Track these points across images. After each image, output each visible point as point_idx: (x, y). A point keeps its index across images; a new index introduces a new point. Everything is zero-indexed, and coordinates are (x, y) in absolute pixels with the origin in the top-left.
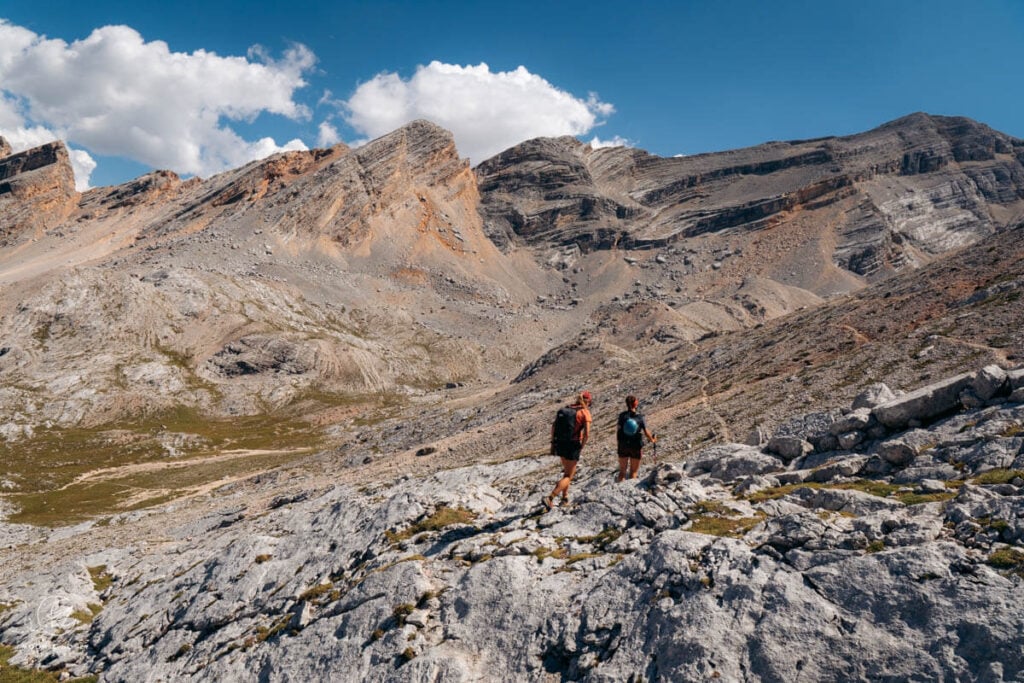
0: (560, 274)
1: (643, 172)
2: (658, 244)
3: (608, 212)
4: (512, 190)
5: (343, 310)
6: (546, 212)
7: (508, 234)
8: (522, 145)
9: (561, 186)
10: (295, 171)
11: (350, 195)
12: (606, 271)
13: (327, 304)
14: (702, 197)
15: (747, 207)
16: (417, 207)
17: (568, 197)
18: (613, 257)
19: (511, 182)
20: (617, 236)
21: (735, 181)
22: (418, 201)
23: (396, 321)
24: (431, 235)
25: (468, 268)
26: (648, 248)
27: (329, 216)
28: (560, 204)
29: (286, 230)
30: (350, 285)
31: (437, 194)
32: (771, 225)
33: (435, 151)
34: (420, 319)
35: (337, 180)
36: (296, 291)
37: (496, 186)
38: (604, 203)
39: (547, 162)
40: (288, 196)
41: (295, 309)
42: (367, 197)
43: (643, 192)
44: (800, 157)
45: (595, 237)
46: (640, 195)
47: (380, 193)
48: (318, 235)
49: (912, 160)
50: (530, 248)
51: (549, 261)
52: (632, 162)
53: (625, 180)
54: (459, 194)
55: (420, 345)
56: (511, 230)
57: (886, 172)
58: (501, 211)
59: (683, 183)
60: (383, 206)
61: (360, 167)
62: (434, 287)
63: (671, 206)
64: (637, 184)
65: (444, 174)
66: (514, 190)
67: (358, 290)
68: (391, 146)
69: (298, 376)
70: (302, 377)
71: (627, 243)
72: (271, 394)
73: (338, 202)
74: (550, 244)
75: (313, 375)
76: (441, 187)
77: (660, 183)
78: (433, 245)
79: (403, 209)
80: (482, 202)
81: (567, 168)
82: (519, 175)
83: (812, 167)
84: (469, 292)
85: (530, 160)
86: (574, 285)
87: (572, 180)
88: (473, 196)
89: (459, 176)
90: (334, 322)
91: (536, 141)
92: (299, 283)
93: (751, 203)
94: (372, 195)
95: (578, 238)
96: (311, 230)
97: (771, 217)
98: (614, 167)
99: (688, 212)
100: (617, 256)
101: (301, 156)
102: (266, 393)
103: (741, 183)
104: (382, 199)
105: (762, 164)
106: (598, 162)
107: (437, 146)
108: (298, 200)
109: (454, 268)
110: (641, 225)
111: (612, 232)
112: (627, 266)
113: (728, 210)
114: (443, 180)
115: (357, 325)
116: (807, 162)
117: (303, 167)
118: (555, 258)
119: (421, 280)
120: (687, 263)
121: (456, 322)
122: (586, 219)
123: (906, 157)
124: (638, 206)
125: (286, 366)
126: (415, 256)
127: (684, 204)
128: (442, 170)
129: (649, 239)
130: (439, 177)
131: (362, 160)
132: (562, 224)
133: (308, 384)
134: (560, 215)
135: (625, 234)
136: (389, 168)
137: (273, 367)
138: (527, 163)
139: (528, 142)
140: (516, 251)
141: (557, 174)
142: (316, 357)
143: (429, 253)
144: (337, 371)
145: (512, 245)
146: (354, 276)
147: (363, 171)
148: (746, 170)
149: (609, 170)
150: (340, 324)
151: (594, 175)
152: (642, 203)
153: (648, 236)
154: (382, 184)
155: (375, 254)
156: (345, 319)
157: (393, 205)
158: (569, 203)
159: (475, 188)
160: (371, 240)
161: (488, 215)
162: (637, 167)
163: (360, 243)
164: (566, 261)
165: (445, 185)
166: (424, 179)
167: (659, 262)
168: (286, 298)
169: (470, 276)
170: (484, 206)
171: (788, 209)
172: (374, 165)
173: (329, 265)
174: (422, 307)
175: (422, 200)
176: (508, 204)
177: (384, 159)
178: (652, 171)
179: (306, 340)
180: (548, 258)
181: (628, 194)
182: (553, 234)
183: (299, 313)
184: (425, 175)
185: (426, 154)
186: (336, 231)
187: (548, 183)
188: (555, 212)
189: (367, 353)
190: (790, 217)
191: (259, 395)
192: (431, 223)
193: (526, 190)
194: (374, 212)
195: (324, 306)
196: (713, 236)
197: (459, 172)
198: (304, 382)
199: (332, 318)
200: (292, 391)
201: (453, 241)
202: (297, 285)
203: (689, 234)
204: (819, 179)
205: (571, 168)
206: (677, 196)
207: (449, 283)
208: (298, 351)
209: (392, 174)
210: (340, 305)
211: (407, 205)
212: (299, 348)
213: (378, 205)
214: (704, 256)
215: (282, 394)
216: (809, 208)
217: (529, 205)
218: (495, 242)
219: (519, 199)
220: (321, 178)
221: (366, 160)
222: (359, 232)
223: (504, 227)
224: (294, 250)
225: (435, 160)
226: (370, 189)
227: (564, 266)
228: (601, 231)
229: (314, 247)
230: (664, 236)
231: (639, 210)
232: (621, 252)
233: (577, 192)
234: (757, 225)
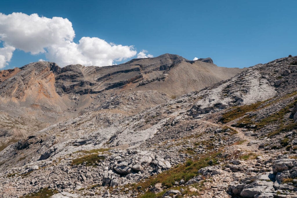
0: (75, 101)
1: (98, 72)
2: (99, 92)
3: (87, 84)
4: (63, 79)
5: (19, 117)
6: (72, 85)
7: (62, 91)
8: (66, 67)
9: (76, 78)
10: (4, 76)
11: (20, 85)
12: (86, 100)
13: (15, 116)
14: (111, 79)
15: (120, 83)
16: (38, 86)
17: (77, 81)
18: (88, 96)
19: (63, 77)
20: (89, 91)
21: (119, 75)
22: (38, 84)
23: (32, 119)
24: (42, 94)
25: (51, 102)
26: (97, 93)
27: (14, 91)
28: (75, 83)
29: (3, 96)
30: (20, 111)
31: (43, 82)
32: (125, 87)
33: (43, 70)
34: (37, 118)
35: (16, 82)
36: (7, 114)
37: (59, 78)
38: (87, 82)
39: (73, 72)
40: (3, 87)
41: (7, 119)
42: (24, 85)
43: (97, 78)
44: (134, 69)
45: (84, 91)
46: (96, 79)
47: (28, 84)
48: (12, 97)
49: (162, 67)
50: (68, 95)
51: (72, 98)
52: (95, 70)
53: (93, 75)
54: (49, 81)
55: (37, 125)
56: (63, 90)
57: (156, 70)
58: (60, 85)
59: (107, 75)
60: (29, 87)
61: (22, 78)
62: (41, 109)
63: (104, 81)
64: (96, 76)
65: (46, 76)
66: (64, 80)
67: (22, 112)
68: (30, 72)
69: (9, 137)
70: (10, 137)
71: (92, 92)
72: (4, 142)
73: (17, 88)
74: (73, 93)
75: (12, 136)
76: (45, 79)
77: (101, 75)
78: (42, 97)
79: (34, 87)
80: (56, 83)
81: (78, 73)
82: (65, 75)
83: (136, 72)
84: (50, 110)
85: (68, 71)
86: (78, 104)
87: (78, 77)
88: (54, 81)
89: (50, 76)
90: (17, 121)
91: (70, 66)
92: (7, 111)
93: (121, 82)
94: (26, 85)
95: (80, 91)
96: (10, 96)
97: (125, 85)
98: (90, 72)
99: (107, 83)
100: (89, 96)
101: (5, 71)
102: (3, 141)
103: (121, 75)
104: (28, 85)
105: (126, 70)
106: (86, 71)
107: (43, 69)
108: (6, 88)
109: (47, 103)
110: (96, 87)
111: (88, 90)
112: (91, 98)
113: (116, 83)
114: (45, 78)
115: (22, 121)
116: (135, 70)
117: (6, 75)
118: (74, 97)
119: (38, 107)
120: (105, 97)
121: (46, 119)
122: (82, 87)
123: (161, 66)
124: (95, 82)
125: (7, 135)
126: (37, 100)
127: (107, 81)
128: (45, 75)
129: (97, 91)
130: (44, 76)
131: (22, 76)
132: (76, 88)
133: (12, 138)
134: (75, 86)
135: (91, 90)
136: (30, 77)
137: (4, 135)
138: (67, 72)
139: (68, 66)
140: (64, 96)
141: (75, 75)
142: (13, 133)
143: (41, 99)
144: (18, 135)
145: (63, 94)
146: (21, 108)
147: (23, 79)
148: (122, 72)
149: (89, 73)
150: (18, 122)
151: (84, 75)
152: (97, 81)
153: (97, 90)
154: (28, 82)
155: (27, 100)
156: (19, 120)
157: (31, 86)
158: (78, 83)
159: (54, 78)
160: (26, 97)
161: (57, 86)
162: (96, 71)
163: (23, 98)
164: (76, 98)
165: (46, 79)
166: (40, 78)
167: (98, 97)
168: (5, 116)
169: (51, 104)
170: (56, 84)
171: (129, 83)
172: (26, 77)
173: (14, 105)
174: (38, 115)
175: (39, 84)
176: (62, 83)
177: (28, 75)
178: (100, 72)
179: (11, 129)
180: (72, 97)
181: (93, 79)
182: (74, 91)
183: (8, 120)
184: (40, 77)
185: (40, 71)
186: (16, 95)
187: (72, 78)
188: (74, 85)
189: (24, 130)
190: (129, 85)
191: (2, 142)
192: (42, 90)
193: (67, 80)
194: (26, 89)
195: (14, 117)
196: (112, 90)
197: (50, 75)
198: (11, 138)
199: (16, 120)
200: (8, 140)
201: (47, 95)
202: (7, 112)
203: (107, 89)
204: (136, 76)
205: (79, 73)
206: (105, 79)
207: (45, 108)
208: (9, 132)
209: (31, 79)
210: (18, 116)
211: (35, 86)
212: (9, 131)
213: (27, 87)
214: (109, 95)
215: (6, 141)
216: (133, 83)
217: (67, 84)
218: (59, 94)
219: (65, 82)
220: (12, 81)
221: (23, 76)
222: (22, 95)
223: (60, 90)
224: (5, 102)
225: (43, 72)
226: (25, 83)
227: (76, 99)
228: (85, 90)
229: (11, 100)
230: (101, 90)
231: (95, 83)
232: (90, 94)
233: (80, 80)
234: (122, 87)
